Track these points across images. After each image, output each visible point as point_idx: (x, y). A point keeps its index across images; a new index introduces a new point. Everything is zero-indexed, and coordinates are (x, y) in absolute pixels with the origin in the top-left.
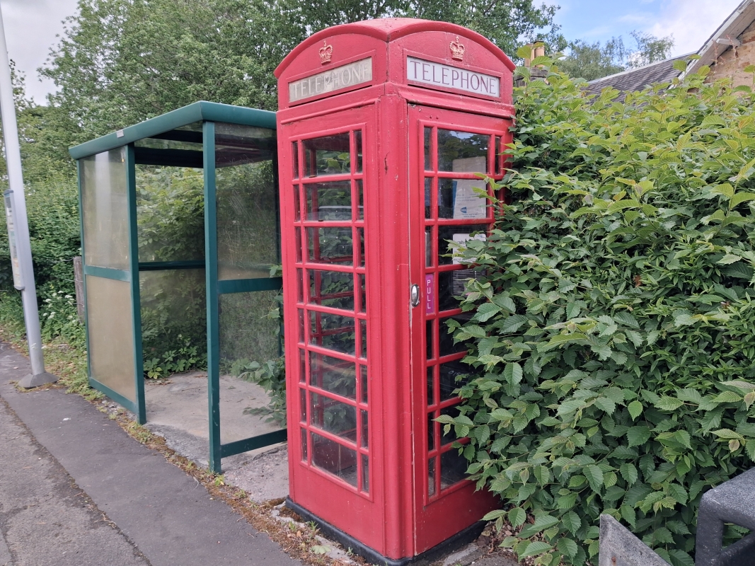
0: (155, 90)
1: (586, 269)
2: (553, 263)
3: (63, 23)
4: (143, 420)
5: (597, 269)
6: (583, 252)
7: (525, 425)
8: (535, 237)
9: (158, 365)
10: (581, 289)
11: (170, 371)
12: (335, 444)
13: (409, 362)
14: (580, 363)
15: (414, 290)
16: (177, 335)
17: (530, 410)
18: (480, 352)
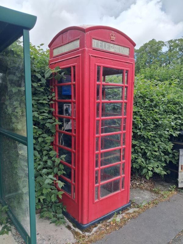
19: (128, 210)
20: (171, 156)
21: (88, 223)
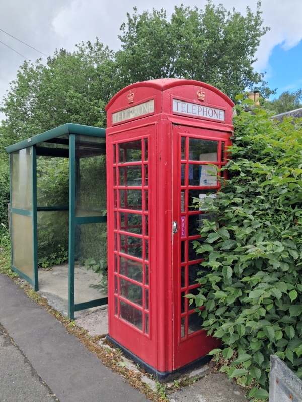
0: (55, 118)
1: (268, 215)
2: (251, 211)
3: (10, 84)
4: (37, 289)
5: (275, 215)
6: (267, 205)
7: (233, 300)
8: (242, 197)
9: (47, 260)
10: (265, 226)
11: (53, 263)
12: (132, 307)
13: (171, 264)
14: (264, 268)
15: (175, 224)
16: (58, 245)
17: (236, 292)
18: (210, 260)
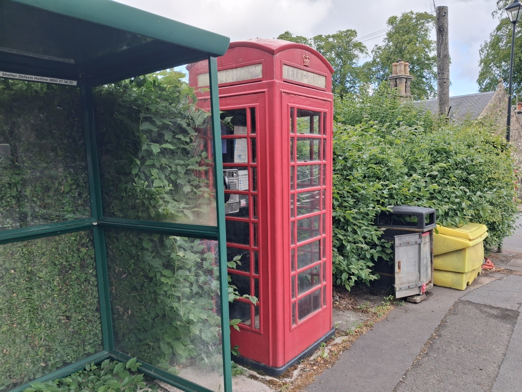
19: (334, 340)
20: (379, 249)
21: (285, 365)
